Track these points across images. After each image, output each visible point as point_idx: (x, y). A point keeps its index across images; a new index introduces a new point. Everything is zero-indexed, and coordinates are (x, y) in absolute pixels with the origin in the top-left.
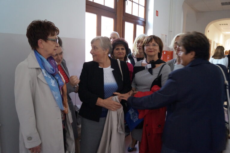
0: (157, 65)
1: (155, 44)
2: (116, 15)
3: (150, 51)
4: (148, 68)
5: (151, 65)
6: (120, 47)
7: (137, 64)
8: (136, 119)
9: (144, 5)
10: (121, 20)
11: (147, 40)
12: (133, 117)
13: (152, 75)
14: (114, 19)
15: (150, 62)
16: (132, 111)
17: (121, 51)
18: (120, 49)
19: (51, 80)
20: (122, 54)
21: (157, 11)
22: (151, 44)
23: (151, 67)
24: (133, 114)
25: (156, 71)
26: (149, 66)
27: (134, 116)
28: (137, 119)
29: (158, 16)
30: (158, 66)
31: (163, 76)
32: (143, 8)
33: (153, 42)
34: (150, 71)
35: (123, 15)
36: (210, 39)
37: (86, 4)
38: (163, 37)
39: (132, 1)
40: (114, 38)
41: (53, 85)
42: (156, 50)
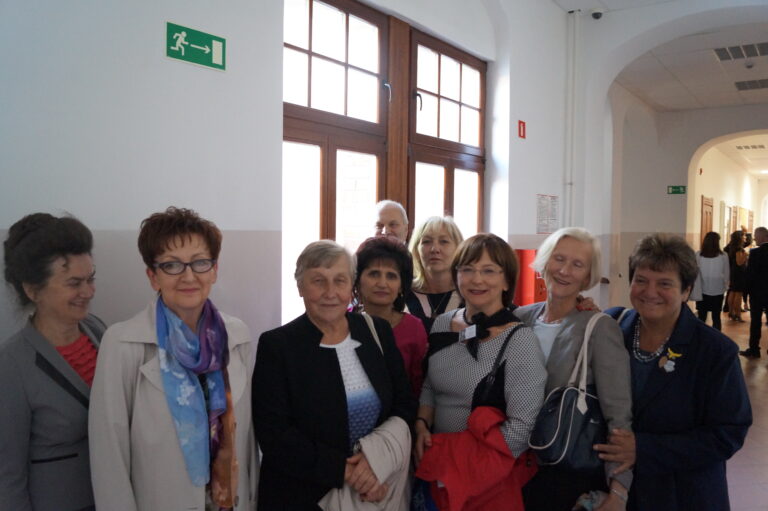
0: (494, 330)
2: (385, 143)
4: (467, 338)
5: (477, 328)
9: (478, 105)
10: (401, 158)
11: (467, 253)
13: (476, 359)
14: (377, 155)
15: (474, 318)
17: (384, 281)
18: (384, 276)
19: (181, 383)
20: (387, 294)
21: (520, 122)
23: (474, 335)
25: (489, 349)
26: (471, 332)
29: (524, 137)
30: (499, 333)
31: (509, 367)
32: (476, 115)
33: (486, 260)
35: (409, 141)
36: (706, 196)
37: (285, 116)
38: (544, 202)
39: (439, 96)
40: (392, 225)
41: (183, 400)
42: (494, 287)
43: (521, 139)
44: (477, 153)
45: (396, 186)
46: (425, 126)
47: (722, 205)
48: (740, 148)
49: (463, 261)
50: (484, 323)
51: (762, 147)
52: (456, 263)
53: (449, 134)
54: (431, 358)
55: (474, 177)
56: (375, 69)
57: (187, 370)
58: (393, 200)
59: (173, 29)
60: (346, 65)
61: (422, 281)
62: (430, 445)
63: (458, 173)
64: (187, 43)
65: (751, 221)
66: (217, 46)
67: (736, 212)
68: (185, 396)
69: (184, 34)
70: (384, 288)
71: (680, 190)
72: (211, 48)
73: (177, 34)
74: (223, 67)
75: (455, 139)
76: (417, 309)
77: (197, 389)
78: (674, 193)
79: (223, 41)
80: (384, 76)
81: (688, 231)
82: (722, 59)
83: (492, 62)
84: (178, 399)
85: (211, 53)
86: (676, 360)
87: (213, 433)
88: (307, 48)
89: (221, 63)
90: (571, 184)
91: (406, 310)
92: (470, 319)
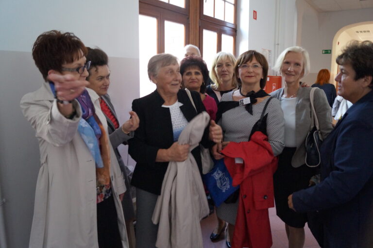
0: (259, 99)
2: (188, 18)
3: (249, 76)
4: (245, 104)
5: (250, 99)
6: (193, 71)
7: (226, 97)
8: (225, 187)
9: (233, 2)
10: (196, 27)
11: (244, 58)
12: (222, 185)
13: (252, 114)
14: (184, 25)
15: (248, 93)
16: (219, 174)
17: (194, 76)
18: (193, 74)
21: (254, 11)
22: (250, 64)
23: (250, 102)
24: (220, 179)
25: (258, 108)
26: (247, 101)
27: (222, 182)
28: (228, 187)
29: (256, 19)
30: (262, 101)
31: (269, 117)
32: (232, 7)
33: (254, 61)
34: (249, 108)
35: (200, 18)
38: (265, 53)
43: (255, 20)
44: (232, 26)
46: (208, 11)
48: (357, 32)
49: (243, 61)
50: (254, 96)
51: (369, 31)
52: (238, 63)
53: (219, 16)
54: (223, 114)
55: (231, 39)
58: (193, 44)
71: (328, 52)
75: (222, 19)
78: (325, 53)
90: (278, 44)
92: (245, 94)
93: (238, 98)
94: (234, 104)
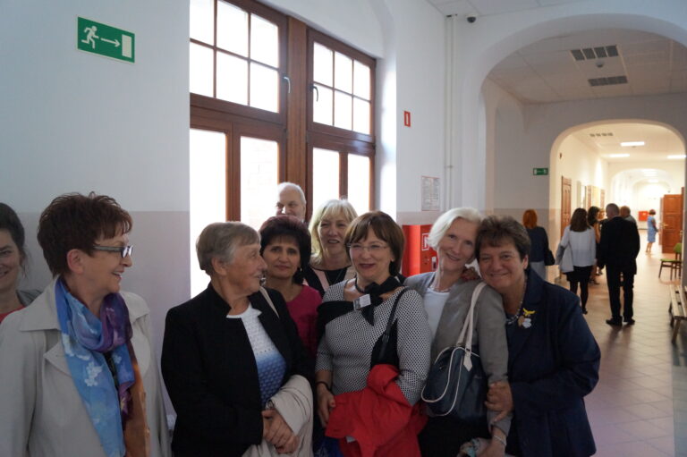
0: (386, 296)
1: (376, 244)
2: (285, 130)
4: (362, 306)
5: (371, 297)
6: (285, 246)
7: (332, 293)
9: (368, 98)
10: (300, 144)
13: (373, 325)
14: (278, 142)
15: (366, 287)
17: (285, 256)
18: (285, 252)
19: (88, 365)
20: (287, 268)
21: (406, 113)
22: (365, 244)
23: (369, 303)
26: (365, 300)
31: (400, 325)
32: (367, 106)
33: (372, 237)
34: (368, 313)
35: (307, 129)
36: (565, 177)
37: (191, 106)
38: (427, 183)
39: (333, 89)
40: (291, 205)
41: (90, 382)
42: (381, 260)
43: (407, 128)
44: (368, 139)
45: (296, 170)
46: (321, 115)
47: (579, 184)
48: (593, 135)
49: (353, 238)
50: (376, 292)
51: (611, 134)
53: (343, 123)
54: (327, 326)
55: (366, 161)
56: (276, 64)
57: (92, 352)
58: (292, 182)
59: (83, 24)
60: (249, 60)
61: (320, 257)
62: (334, 406)
63: (351, 158)
64: (97, 37)
65: (603, 198)
66: (126, 40)
67: (590, 190)
68: (92, 377)
69: (94, 28)
70: (284, 262)
71: (543, 172)
72: (121, 42)
73: (87, 29)
74: (132, 60)
75: (347, 127)
76: (315, 282)
77: (104, 369)
78: (538, 174)
79: (132, 35)
80: (283, 70)
81: (551, 207)
82: (577, 59)
83: (380, 59)
84: (86, 381)
85: (121, 46)
86: (531, 317)
87: (123, 405)
88: (212, 44)
89: (130, 56)
90: (451, 167)
91: (305, 283)
92: (362, 288)
93: (351, 295)
94: (344, 307)
